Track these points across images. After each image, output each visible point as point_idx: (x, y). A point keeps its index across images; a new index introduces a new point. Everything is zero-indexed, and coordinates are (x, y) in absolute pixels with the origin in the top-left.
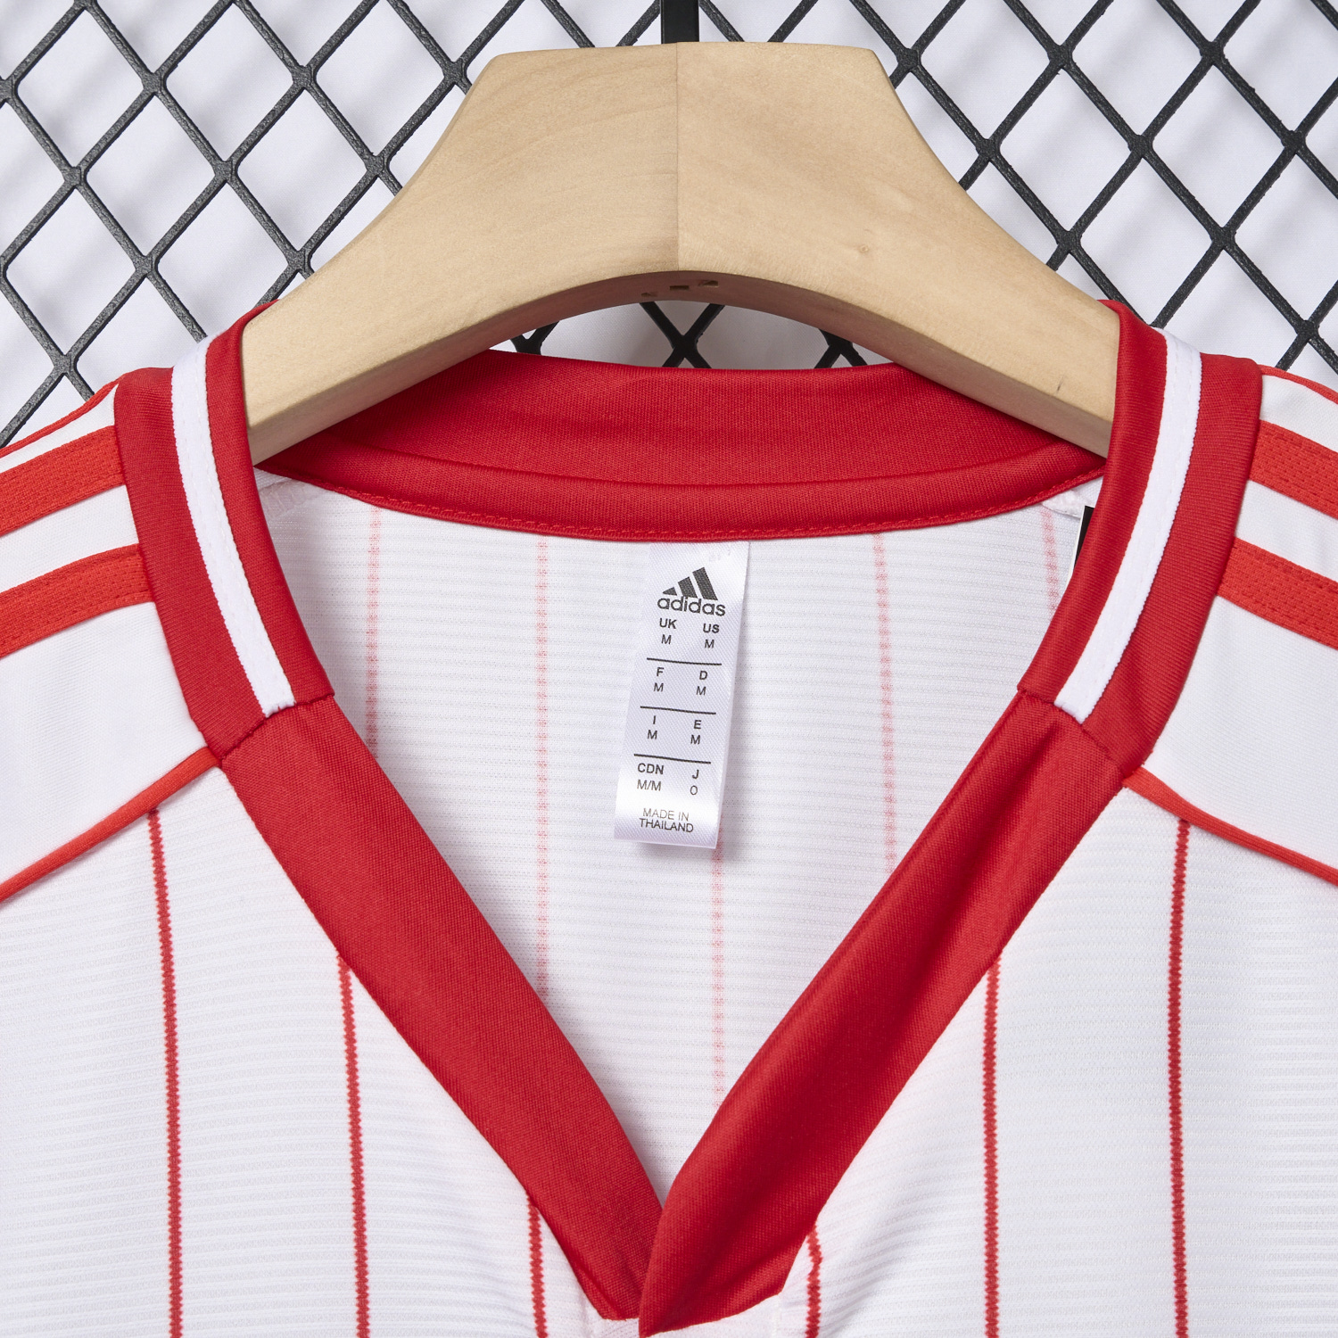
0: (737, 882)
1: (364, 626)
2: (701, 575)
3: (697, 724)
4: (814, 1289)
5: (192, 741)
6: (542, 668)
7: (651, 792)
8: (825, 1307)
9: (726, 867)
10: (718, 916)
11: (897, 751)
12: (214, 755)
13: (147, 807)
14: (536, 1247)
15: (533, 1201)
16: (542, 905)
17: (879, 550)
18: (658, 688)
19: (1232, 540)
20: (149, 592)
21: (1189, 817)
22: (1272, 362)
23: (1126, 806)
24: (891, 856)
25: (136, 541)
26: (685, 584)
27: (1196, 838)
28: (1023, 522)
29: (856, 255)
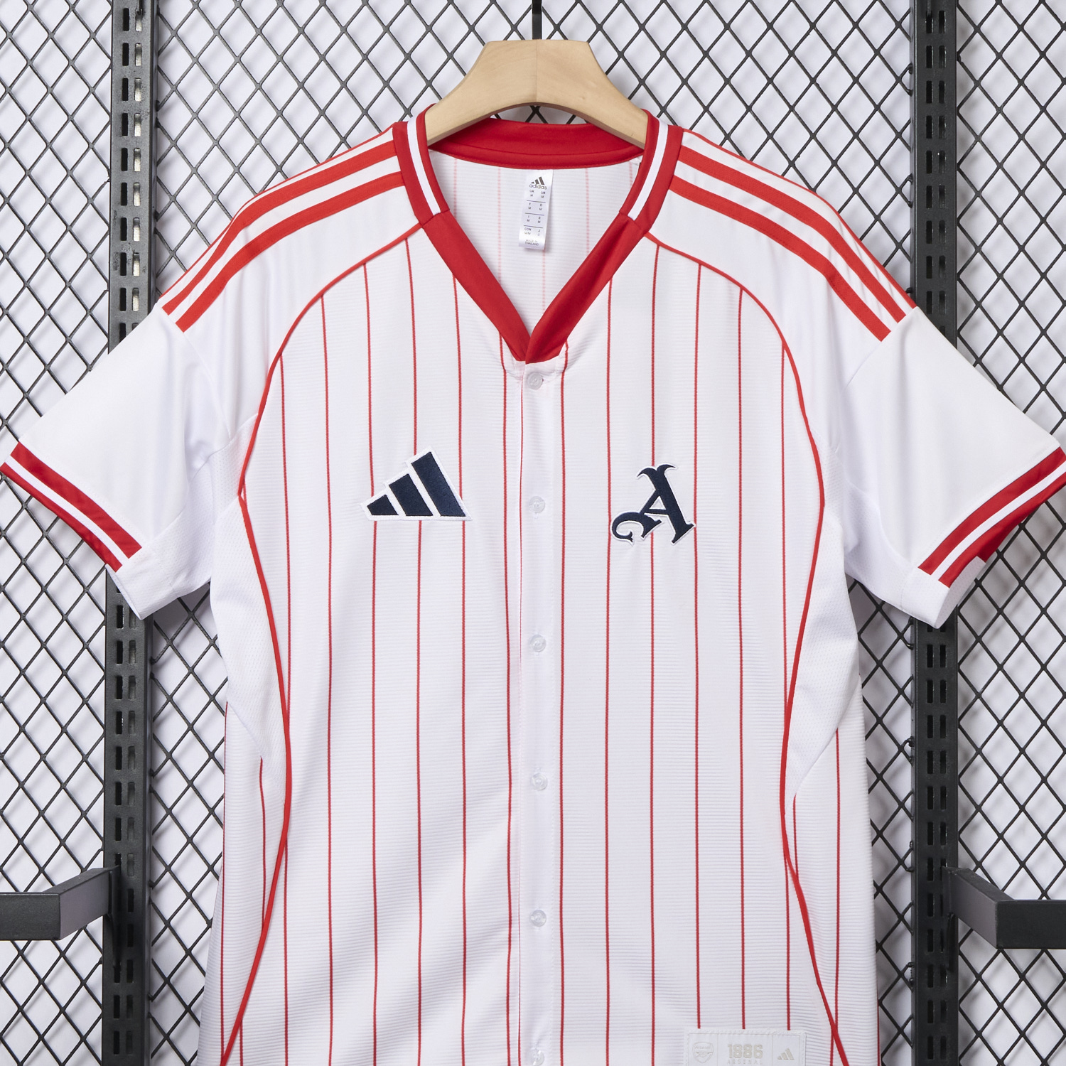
0: (549, 258)
1: (453, 190)
2: (540, 178)
3: (539, 218)
4: (566, 354)
5: (415, 222)
6: (499, 202)
7: (528, 235)
8: (569, 358)
9: (546, 254)
10: (544, 266)
11: (590, 207)
12: (421, 225)
13: (405, 237)
14: (501, 344)
15: (500, 333)
16: (499, 263)
17: (587, 173)
18: (530, 208)
19: (673, 176)
20: (404, 183)
21: (659, 244)
22: (688, 128)
23: (644, 241)
24: (588, 252)
25: (399, 170)
26: (537, 181)
27: (661, 248)
28: (624, 166)
29: (581, 99)
